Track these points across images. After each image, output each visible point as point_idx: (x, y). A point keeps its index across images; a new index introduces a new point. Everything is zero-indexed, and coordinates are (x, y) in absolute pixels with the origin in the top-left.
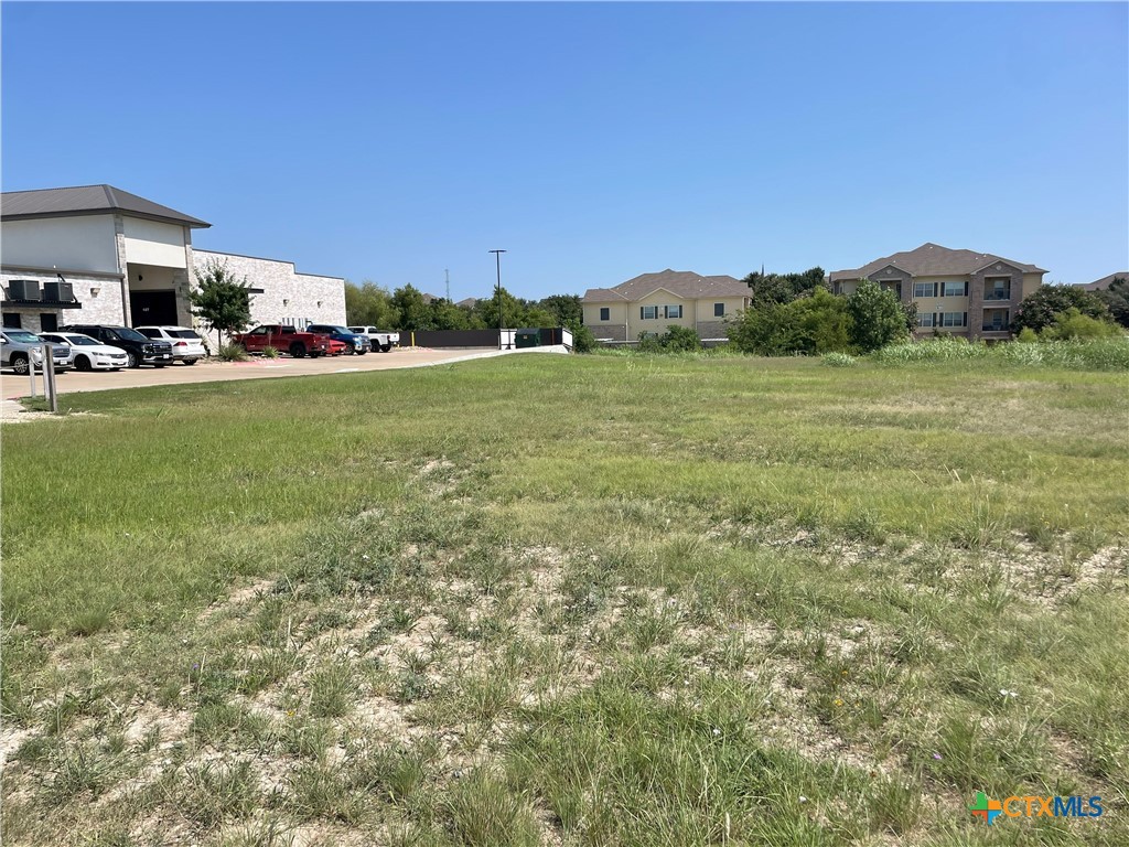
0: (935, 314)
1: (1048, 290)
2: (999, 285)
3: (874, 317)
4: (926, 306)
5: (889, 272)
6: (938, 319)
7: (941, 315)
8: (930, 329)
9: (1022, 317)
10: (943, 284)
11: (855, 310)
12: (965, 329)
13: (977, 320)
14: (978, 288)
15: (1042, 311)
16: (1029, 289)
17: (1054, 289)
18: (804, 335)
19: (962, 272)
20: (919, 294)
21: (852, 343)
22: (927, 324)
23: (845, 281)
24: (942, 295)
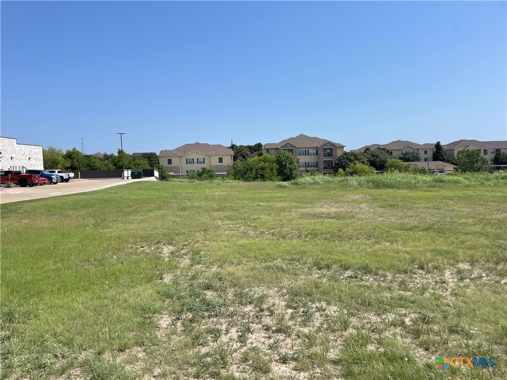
0: (306, 163)
1: (346, 153)
2: (328, 151)
3: (286, 165)
4: (303, 159)
5: (288, 146)
6: (307, 165)
7: (308, 163)
8: (304, 169)
9: (338, 164)
10: (308, 151)
11: (279, 162)
12: (317, 168)
13: (321, 165)
14: (321, 152)
15: (345, 162)
16: (339, 153)
17: (348, 153)
18: (260, 173)
19: (315, 146)
20: (300, 155)
21: (278, 175)
22: (303, 167)
23: (271, 149)
24: (308, 155)
